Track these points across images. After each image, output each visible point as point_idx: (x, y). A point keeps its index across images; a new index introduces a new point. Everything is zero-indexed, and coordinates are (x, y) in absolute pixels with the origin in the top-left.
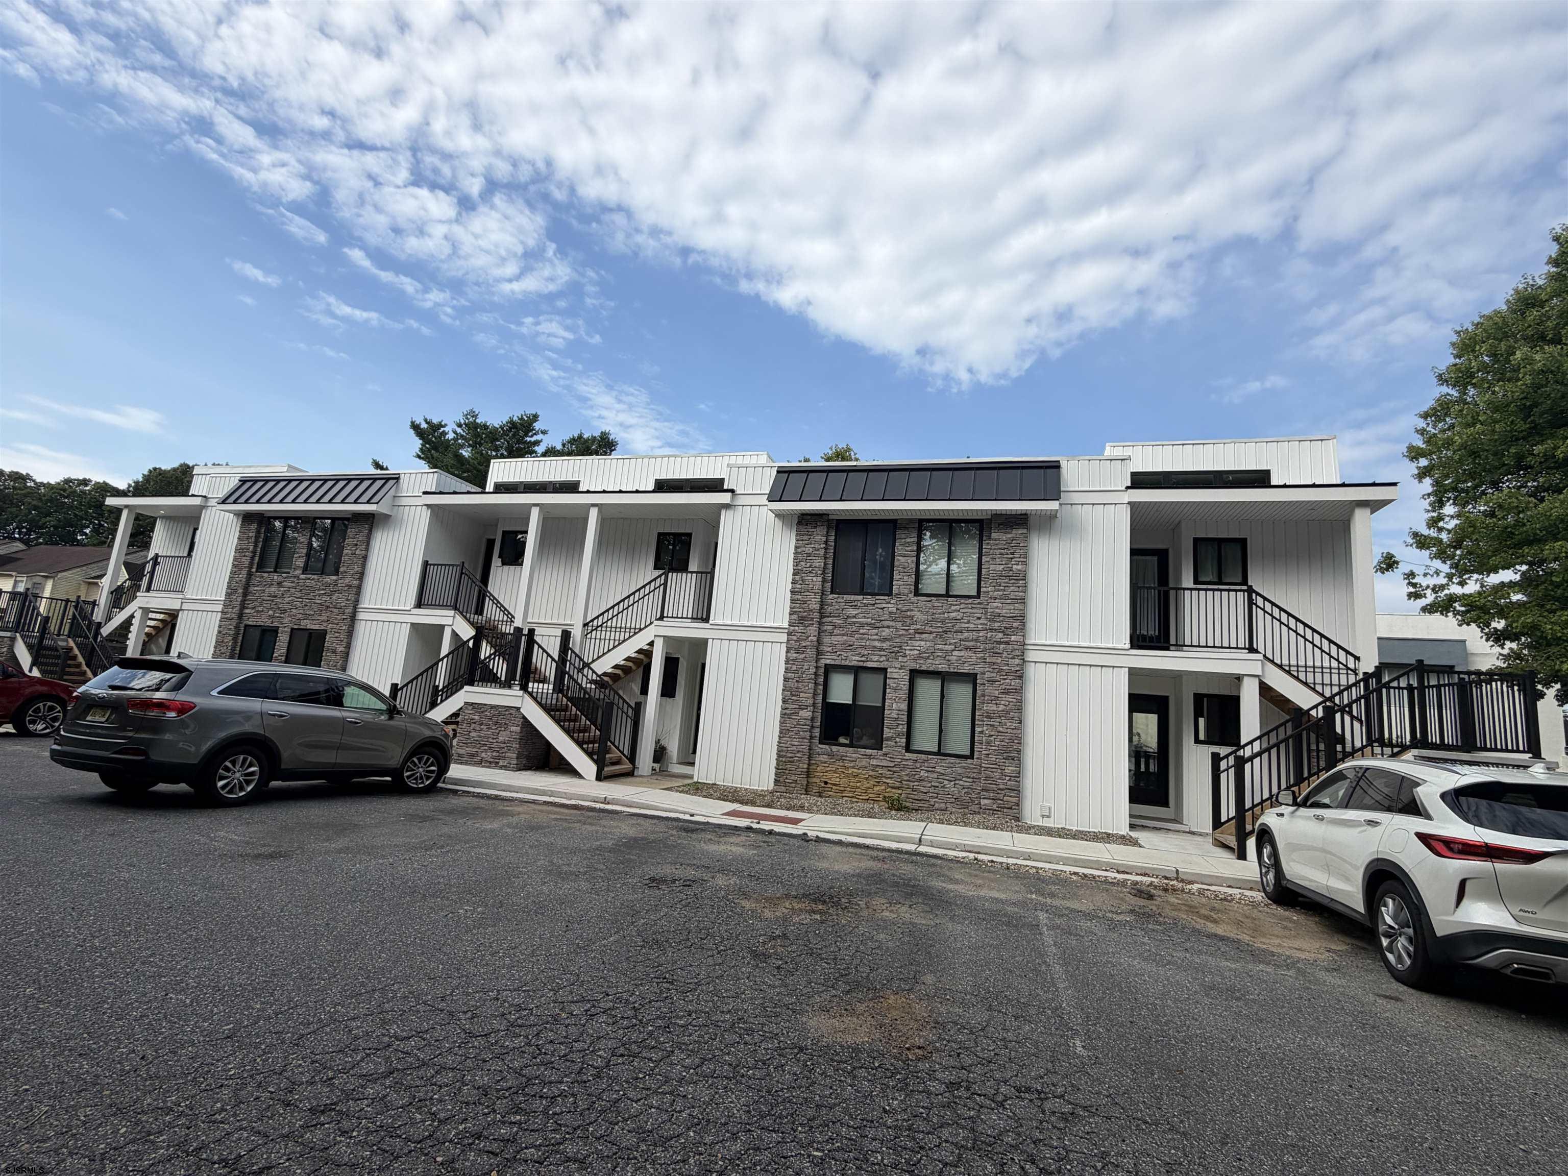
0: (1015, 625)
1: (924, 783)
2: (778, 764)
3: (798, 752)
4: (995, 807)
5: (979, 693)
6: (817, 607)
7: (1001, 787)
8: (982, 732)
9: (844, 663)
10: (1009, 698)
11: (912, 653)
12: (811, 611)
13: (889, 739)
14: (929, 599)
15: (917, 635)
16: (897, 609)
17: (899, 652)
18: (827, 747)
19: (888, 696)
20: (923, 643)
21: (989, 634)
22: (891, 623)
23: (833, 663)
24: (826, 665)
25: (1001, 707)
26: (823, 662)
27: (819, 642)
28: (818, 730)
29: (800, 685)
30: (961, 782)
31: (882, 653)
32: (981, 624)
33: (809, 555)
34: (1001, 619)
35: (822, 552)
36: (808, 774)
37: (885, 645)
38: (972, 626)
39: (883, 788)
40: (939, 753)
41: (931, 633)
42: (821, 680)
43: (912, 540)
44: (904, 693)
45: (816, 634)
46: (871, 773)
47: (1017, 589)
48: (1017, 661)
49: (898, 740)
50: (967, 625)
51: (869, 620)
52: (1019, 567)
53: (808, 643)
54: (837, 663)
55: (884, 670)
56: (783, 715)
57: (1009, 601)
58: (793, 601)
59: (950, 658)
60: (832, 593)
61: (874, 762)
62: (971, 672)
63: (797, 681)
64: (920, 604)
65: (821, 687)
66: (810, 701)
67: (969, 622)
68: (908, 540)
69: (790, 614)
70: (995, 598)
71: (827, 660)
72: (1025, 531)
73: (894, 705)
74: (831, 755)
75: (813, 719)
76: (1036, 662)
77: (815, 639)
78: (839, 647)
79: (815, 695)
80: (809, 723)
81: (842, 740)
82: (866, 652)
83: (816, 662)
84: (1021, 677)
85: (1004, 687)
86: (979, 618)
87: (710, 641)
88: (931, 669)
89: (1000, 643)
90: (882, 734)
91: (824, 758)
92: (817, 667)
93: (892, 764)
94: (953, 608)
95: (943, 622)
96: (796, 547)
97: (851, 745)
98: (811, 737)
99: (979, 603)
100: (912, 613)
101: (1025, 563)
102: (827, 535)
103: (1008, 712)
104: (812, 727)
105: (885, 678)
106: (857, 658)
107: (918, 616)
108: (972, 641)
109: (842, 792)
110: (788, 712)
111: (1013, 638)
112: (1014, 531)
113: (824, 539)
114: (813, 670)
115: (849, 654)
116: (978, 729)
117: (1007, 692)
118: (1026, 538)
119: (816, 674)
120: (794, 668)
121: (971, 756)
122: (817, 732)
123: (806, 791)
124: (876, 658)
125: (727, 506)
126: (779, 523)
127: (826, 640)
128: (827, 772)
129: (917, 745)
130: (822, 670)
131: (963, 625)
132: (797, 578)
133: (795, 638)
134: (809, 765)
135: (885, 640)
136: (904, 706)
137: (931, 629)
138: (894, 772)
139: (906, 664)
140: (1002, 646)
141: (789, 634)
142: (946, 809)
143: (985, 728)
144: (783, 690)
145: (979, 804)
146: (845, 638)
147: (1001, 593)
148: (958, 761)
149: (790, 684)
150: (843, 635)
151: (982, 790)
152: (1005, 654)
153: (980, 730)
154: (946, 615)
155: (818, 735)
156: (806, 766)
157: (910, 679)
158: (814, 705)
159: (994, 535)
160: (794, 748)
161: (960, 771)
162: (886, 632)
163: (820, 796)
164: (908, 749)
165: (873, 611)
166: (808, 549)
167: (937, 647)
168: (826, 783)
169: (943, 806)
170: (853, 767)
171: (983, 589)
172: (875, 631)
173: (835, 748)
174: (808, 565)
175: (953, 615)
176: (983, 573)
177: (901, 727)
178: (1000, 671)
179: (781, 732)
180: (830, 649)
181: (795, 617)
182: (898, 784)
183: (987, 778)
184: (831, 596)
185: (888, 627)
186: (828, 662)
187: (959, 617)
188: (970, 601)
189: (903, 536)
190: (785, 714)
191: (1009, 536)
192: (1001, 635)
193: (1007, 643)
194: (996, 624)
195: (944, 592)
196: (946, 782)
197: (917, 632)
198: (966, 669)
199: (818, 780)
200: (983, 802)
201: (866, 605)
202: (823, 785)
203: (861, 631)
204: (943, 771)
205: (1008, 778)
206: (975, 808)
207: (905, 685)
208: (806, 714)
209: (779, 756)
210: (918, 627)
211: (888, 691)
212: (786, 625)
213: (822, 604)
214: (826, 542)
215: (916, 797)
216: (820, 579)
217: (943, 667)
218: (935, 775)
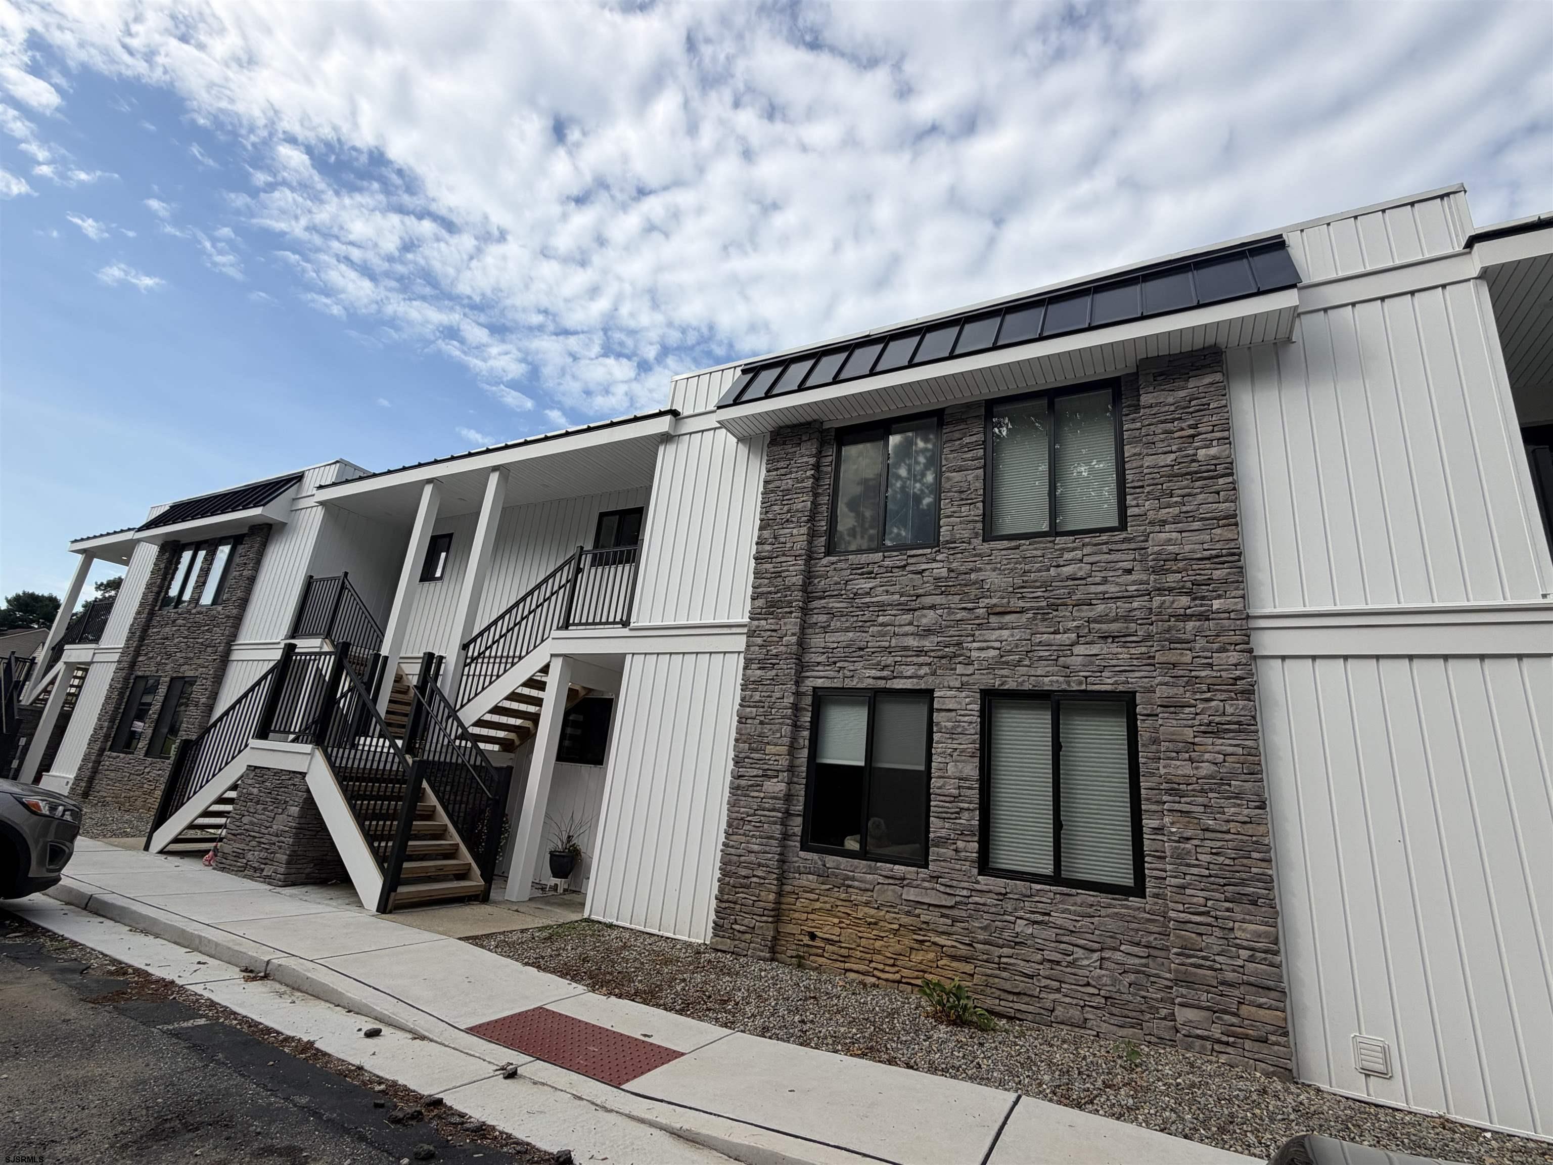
0: (1217, 574)
1: (1024, 951)
2: (721, 890)
3: (760, 865)
4: (1216, 1031)
5: (1144, 736)
6: (798, 580)
7: (1230, 976)
8: (1158, 830)
9: (849, 683)
10: (1226, 745)
11: (983, 654)
12: (788, 588)
13: (942, 842)
14: (1014, 543)
15: (993, 619)
16: (950, 570)
17: (955, 656)
18: (815, 856)
19: (937, 748)
20: (1005, 633)
21: (1157, 601)
22: (938, 600)
23: (828, 684)
24: (814, 688)
25: (1206, 769)
26: (810, 684)
27: (802, 644)
28: (799, 820)
29: (766, 729)
30: (1118, 956)
31: (921, 660)
32: (1134, 583)
33: (787, 491)
34: (1181, 565)
35: (809, 483)
36: (778, 914)
37: (928, 643)
38: (1112, 589)
39: (931, 956)
40: (1056, 879)
41: (1022, 611)
42: (807, 718)
43: (974, 438)
44: (970, 741)
45: (797, 630)
46: (905, 920)
47: (1212, 498)
48: (1233, 657)
49: (960, 844)
50: (1101, 588)
51: (897, 597)
52: (1213, 451)
53: (783, 649)
54: (837, 684)
55: (928, 694)
56: (735, 789)
57: (1197, 525)
58: (758, 574)
59: (1069, 661)
60: (828, 553)
61: (911, 894)
62: (1121, 688)
63: (761, 723)
64: (997, 556)
65: (806, 733)
66: (784, 762)
67: (1105, 581)
68: (967, 440)
69: (753, 599)
70: (1164, 523)
71: (817, 680)
72: (1218, 377)
73: (951, 768)
74: (823, 875)
75: (788, 797)
76: (1284, 658)
77: (794, 639)
78: (839, 652)
79: (793, 748)
80: (779, 804)
81: (852, 844)
82: (890, 660)
83: (797, 683)
84: (1249, 693)
85: (1205, 719)
86: (1129, 572)
87: (628, 658)
88: (1027, 686)
89: (1187, 617)
90: (928, 832)
91: (808, 880)
92: (798, 694)
93: (950, 902)
94: (1067, 556)
95: (1046, 585)
96: (766, 482)
97: (863, 854)
98: (786, 836)
99: (1124, 541)
100: (981, 576)
101: (1227, 441)
102: (819, 455)
103: (1224, 781)
104: (788, 814)
105: (931, 710)
106: (874, 673)
107: (993, 579)
108: (1115, 620)
109: (846, 958)
110: (743, 782)
111: (1216, 604)
112: (1192, 383)
113: (812, 460)
114: (789, 699)
115: (859, 665)
116: (1149, 823)
117: (1215, 730)
118: (1223, 391)
119: (796, 708)
120: (757, 696)
121: (1138, 890)
122: (797, 825)
123: (773, 950)
124: (910, 671)
125: (666, 438)
126: (743, 450)
127: (817, 641)
128: (814, 911)
129: (1005, 858)
130: (808, 700)
131: (1093, 589)
132: (766, 534)
133: (759, 641)
134: (780, 894)
135: (928, 632)
136: (971, 769)
137: (1021, 604)
138: (955, 921)
139: (971, 680)
140: (1190, 625)
141: (751, 634)
142: (1083, 1024)
143: (1167, 820)
144: (737, 740)
145: (1172, 1017)
146: (851, 634)
147: (1176, 510)
148: (1104, 899)
149: (749, 728)
150: (847, 630)
151: (1176, 982)
152: (1201, 643)
153: (1155, 823)
154: (1053, 571)
155: (798, 830)
156: (772, 897)
157: (982, 711)
158: (791, 768)
159: (1145, 399)
160: (752, 857)
161: (1112, 925)
162: (929, 618)
163: (800, 966)
164: (985, 864)
165: (905, 579)
166: (787, 483)
167: (1037, 638)
168: (813, 936)
169: (1075, 1013)
170: (867, 904)
171: (1130, 512)
172: (908, 617)
173: (831, 861)
174: (786, 508)
175: (1067, 570)
176: (1129, 478)
177: (966, 815)
178: (1192, 681)
179: (729, 825)
180: (822, 659)
181: (760, 602)
182: (963, 950)
183: (1186, 950)
184: (825, 561)
185: (933, 607)
186: (819, 683)
187: (1080, 574)
188: (1104, 537)
189: (957, 435)
190: (738, 788)
191: (1182, 393)
192: (1185, 600)
193: (1204, 617)
194: (1171, 578)
195: (1045, 527)
196: (1079, 952)
197: (992, 611)
198: (1107, 683)
199: (795, 930)
200: (1183, 1015)
201: (890, 570)
202: (806, 940)
203: (881, 619)
204: (1069, 925)
205: (1244, 954)
206: (1160, 1028)
207: (971, 721)
208: (775, 786)
209: (725, 873)
210: (994, 601)
211: (936, 737)
212: (746, 620)
213: (809, 576)
214: (817, 467)
215: (1008, 986)
216: (804, 530)
217: (1053, 681)
218: (1051, 934)
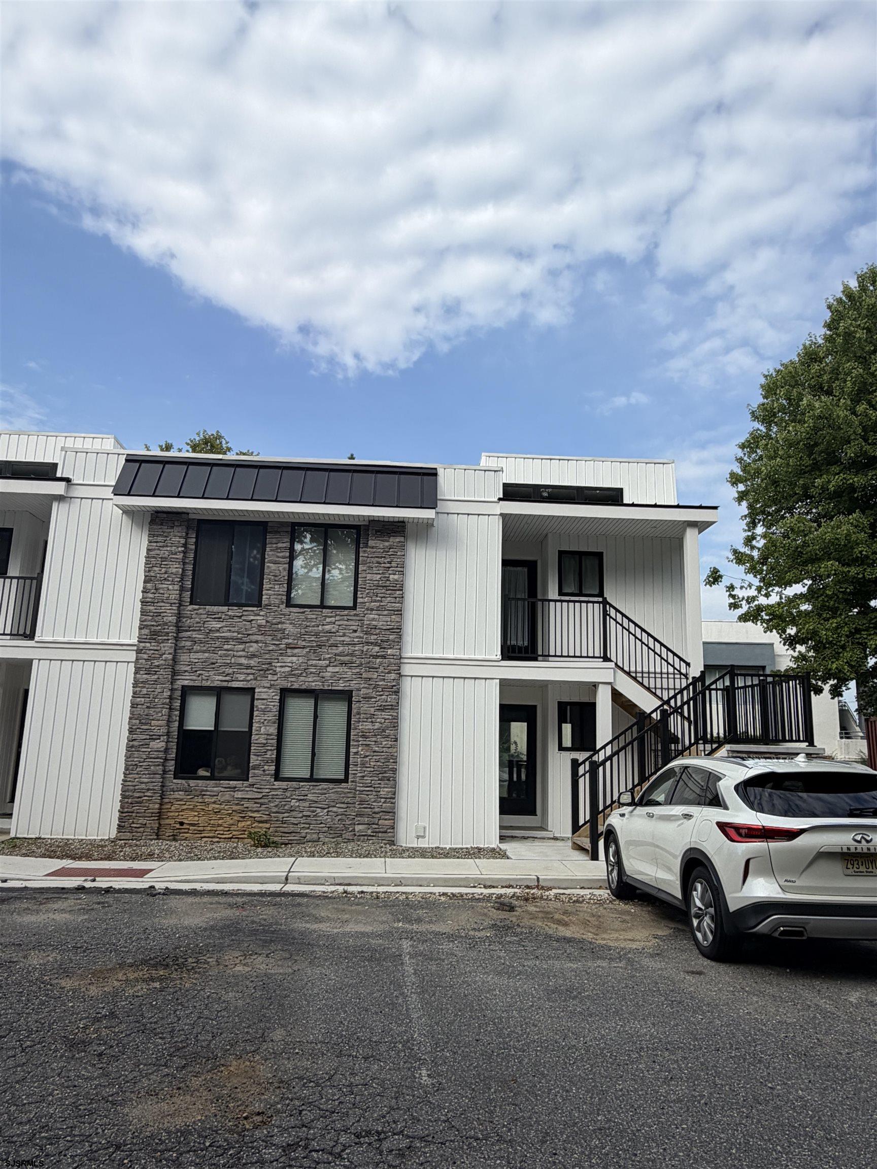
0: (391, 637)
1: (293, 813)
2: (122, 807)
3: (148, 790)
4: (369, 832)
5: (354, 711)
6: (173, 619)
7: (377, 810)
8: (356, 753)
9: (205, 684)
10: (385, 715)
11: (283, 670)
12: (166, 624)
13: (256, 767)
14: (302, 610)
15: (289, 651)
16: (267, 622)
17: (268, 670)
18: (184, 782)
19: (256, 719)
20: (294, 659)
21: (365, 648)
22: (259, 638)
23: (191, 684)
24: (183, 686)
25: (377, 725)
26: (179, 684)
27: (175, 660)
28: (173, 762)
29: (151, 711)
30: (335, 809)
31: (249, 671)
32: (357, 637)
33: (164, 559)
34: (378, 631)
35: (181, 556)
36: (160, 815)
37: (252, 662)
38: (347, 639)
39: (249, 823)
40: (311, 779)
41: (304, 647)
42: (177, 704)
43: (284, 545)
44: (273, 715)
45: (172, 651)
46: (235, 808)
47: (393, 600)
48: (393, 676)
49: (266, 767)
50: (342, 639)
51: (236, 634)
52: (396, 577)
53: (162, 662)
54: (197, 684)
55: (252, 691)
56: (129, 748)
57: (386, 613)
58: (143, 613)
59: (324, 674)
60: (191, 603)
61: (239, 795)
62: (346, 689)
63: (148, 707)
64: (293, 616)
65: (177, 713)
66: (164, 730)
67: (344, 635)
68: (280, 545)
69: (140, 629)
70: (372, 610)
71: (185, 681)
72: (402, 539)
73: (263, 730)
74: (188, 791)
75: (166, 750)
76: (412, 676)
77: (170, 657)
78: (199, 665)
79: (169, 722)
80: (161, 755)
81: (202, 772)
82: (231, 671)
83: (172, 683)
84: (397, 692)
85: (379, 703)
86: (355, 631)
87: (35, 663)
88: (304, 687)
89: (376, 657)
90: (249, 763)
91: (180, 795)
92: (172, 690)
93: (260, 796)
94: (328, 620)
95: (317, 635)
96: (148, 550)
97: (212, 778)
98: (165, 772)
99: (355, 615)
100: (284, 626)
101: (402, 573)
102: (186, 538)
103: (384, 731)
104: (166, 760)
105: (253, 700)
106: (220, 678)
107: (289, 628)
108: (347, 655)
109: (201, 832)
110: (135, 743)
111: (389, 652)
112: (392, 539)
113: (183, 541)
114: (167, 693)
115: (211, 673)
116: (353, 750)
117: (382, 709)
118: (403, 547)
119: (171, 698)
120: (144, 691)
121: (346, 780)
122: (171, 765)
123: (157, 835)
124: (242, 677)
125: (60, 498)
126: (127, 521)
127: (184, 657)
128: (183, 810)
129: (286, 772)
130: (179, 693)
131: (339, 639)
132: (149, 586)
133: (145, 656)
134: (161, 804)
135: (253, 656)
136: (273, 730)
137: (304, 643)
138: (262, 804)
139: (275, 683)
140: (378, 660)
141: (139, 651)
142: (318, 840)
143: (360, 748)
144: (130, 718)
145: (354, 830)
146: (207, 655)
147: (378, 604)
148: (331, 786)
149: (138, 711)
150: (204, 652)
151: (356, 816)
152: (381, 669)
153: (355, 750)
154: (320, 628)
155: (172, 768)
156: (157, 806)
157: (280, 700)
158: (168, 734)
159: (371, 543)
160: (143, 786)
161: (333, 796)
162: (254, 648)
163: (175, 840)
164: (277, 776)
165: (241, 624)
166: (164, 552)
167: (310, 663)
168: (182, 824)
169: (315, 836)
170: (214, 803)
171: (359, 600)
172: (242, 647)
173: (192, 783)
174: (163, 570)
175: (327, 627)
176: (360, 582)
177: (269, 753)
178: (376, 686)
179: (126, 769)
180: (188, 668)
181: (146, 631)
182: (265, 818)
183: (362, 802)
184: (190, 608)
185: (257, 642)
186: (186, 683)
187: (333, 630)
188: (346, 612)
189: (274, 541)
190: (132, 747)
191: (387, 544)
192: (377, 649)
193: (384, 657)
194: (373, 637)
195: (318, 603)
196: (319, 810)
197: (289, 646)
198: (341, 686)
199: (172, 822)
200: (358, 828)
201: (232, 617)
202: (178, 826)
203: (226, 647)
204: (315, 799)
205: (383, 800)
206: (348, 835)
207: (274, 706)
208: (159, 745)
209: (124, 797)
210: (290, 641)
211: (256, 713)
212: (135, 641)
213: (179, 616)
214: (185, 545)
215: (286, 830)
216: (177, 587)
217: (316, 685)
218: (307, 804)
